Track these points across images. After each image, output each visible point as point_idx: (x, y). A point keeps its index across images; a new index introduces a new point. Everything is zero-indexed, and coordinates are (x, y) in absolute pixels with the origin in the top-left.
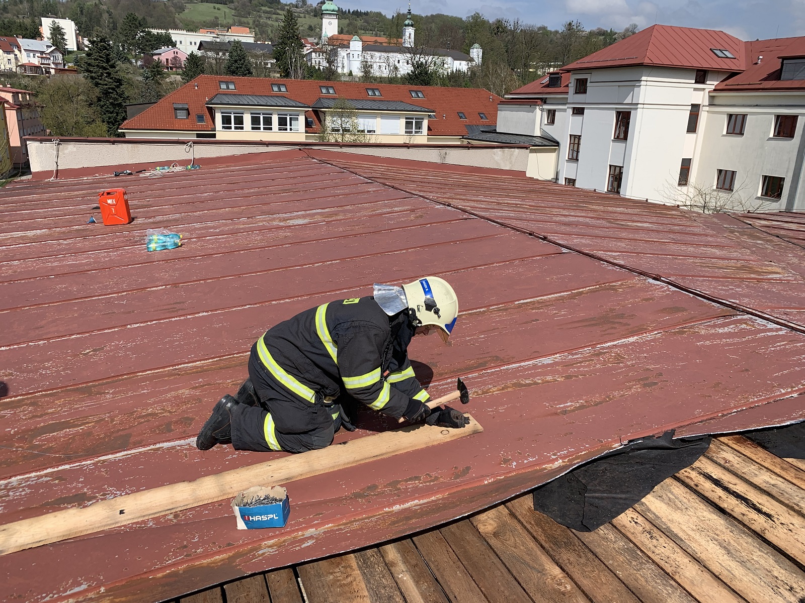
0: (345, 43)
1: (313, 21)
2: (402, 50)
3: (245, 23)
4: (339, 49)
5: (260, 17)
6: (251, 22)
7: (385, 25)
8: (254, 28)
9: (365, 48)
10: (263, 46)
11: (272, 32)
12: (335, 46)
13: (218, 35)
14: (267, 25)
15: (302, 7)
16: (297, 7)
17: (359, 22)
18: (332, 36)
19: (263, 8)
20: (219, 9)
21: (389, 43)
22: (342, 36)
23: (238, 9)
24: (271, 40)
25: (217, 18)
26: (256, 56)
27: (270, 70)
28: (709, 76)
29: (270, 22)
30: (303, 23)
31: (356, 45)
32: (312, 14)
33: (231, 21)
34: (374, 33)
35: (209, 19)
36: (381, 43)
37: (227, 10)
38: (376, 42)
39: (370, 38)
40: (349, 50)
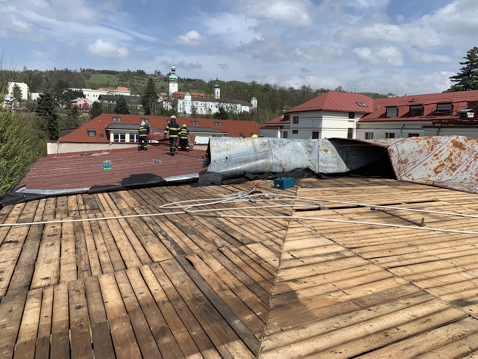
0: (182, 96)
1: (164, 84)
2: (213, 100)
3: (125, 85)
4: (178, 100)
5: (134, 81)
6: (128, 84)
7: (204, 86)
8: (130, 88)
9: (193, 99)
10: (135, 98)
11: (140, 90)
12: (176, 97)
13: (110, 91)
14: (137, 86)
15: (158, 76)
16: (155, 76)
17: (190, 85)
18: (175, 93)
19: (136, 77)
20: (110, 77)
21: (207, 97)
22: (180, 93)
23: (121, 77)
24: (140, 94)
25: (109, 82)
26: (132, 103)
27: (139, 110)
28: (355, 115)
29: (139, 84)
30: (158, 85)
31: (188, 98)
32: (163, 80)
33: (117, 84)
34: (198, 90)
35: (105, 82)
36: (202, 97)
37: (115, 78)
38: (199, 96)
39: (196, 94)
40: (184, 100)
